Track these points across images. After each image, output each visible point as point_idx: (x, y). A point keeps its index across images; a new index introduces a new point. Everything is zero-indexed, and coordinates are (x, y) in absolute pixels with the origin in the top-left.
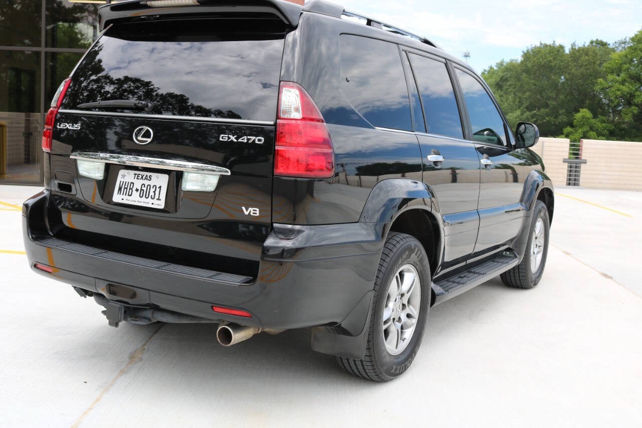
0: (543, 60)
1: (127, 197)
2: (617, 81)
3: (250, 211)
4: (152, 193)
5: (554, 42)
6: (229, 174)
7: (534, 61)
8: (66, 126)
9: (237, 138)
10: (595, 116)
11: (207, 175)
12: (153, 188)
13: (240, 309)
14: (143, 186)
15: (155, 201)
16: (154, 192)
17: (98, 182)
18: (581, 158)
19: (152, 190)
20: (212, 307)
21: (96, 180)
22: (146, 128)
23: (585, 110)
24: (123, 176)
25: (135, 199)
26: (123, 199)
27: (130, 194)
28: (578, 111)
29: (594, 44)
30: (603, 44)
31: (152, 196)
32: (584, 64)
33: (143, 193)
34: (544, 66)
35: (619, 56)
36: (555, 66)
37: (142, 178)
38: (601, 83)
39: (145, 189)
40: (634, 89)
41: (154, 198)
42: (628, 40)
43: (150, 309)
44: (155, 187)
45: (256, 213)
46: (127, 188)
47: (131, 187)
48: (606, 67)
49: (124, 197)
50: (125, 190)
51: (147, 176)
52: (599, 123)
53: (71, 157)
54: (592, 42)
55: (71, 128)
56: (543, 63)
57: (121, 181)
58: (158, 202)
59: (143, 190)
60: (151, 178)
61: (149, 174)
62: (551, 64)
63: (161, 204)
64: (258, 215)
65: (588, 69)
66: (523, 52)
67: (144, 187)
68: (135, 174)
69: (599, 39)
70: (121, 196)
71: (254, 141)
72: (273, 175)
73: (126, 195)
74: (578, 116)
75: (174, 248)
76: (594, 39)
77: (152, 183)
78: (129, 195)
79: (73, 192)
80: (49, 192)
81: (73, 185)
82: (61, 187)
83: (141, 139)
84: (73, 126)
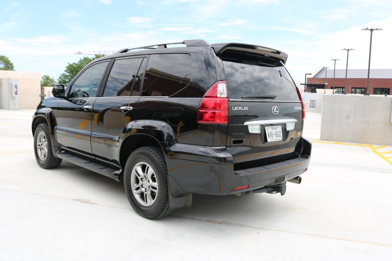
4: (279, 135)
6: (297, 121)
8: (239, 108)
9: (298, 108)
22: (276, 107)
24: (268, 129)
25: (275, 139)
26: (271, 140)
51: (275, 127)
55: (242, 109)
59: (276, 134)
63: (281, 138)
68: (271, 128)
77: (278, 130)
79: (244, 143)
80: (225, 147)
81: (244, 139)
82: (235, 142)
83: (275, 111)
84: (244, 108)
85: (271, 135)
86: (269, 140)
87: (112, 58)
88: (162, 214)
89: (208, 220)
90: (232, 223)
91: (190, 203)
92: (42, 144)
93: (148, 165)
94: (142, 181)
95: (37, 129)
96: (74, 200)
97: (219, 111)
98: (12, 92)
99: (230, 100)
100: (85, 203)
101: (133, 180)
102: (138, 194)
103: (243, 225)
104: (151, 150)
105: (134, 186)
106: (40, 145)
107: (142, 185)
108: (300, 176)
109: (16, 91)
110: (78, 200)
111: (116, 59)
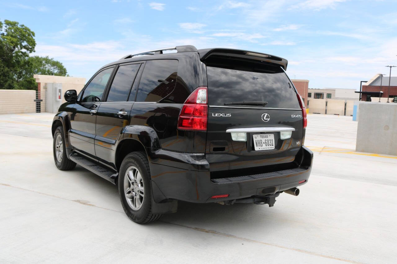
4: (270, 143)
6: (295, 130)
8: (220, 115)
12: (270, 140)
14: (266, 140)
15: (272, 146)
20: (299, 182)
22: (266, 114)
24: (256, 138)
25: (264, 147)
26: (259, 148)
27: (262, 145)
45: (299, 143)
51: (266, 136)
55: (224, 116)
57: (256, 140)
59: (266, 143)
63: (273, 147)
68: (260, 136)
71: (299, 116)
73: (260, 146)
79: (226, 151)
80: (204, 154)
81: (226, 147)
82: (215, 149)
83: (265, 119)
84: (226, 115)
85: (260, 143)
86: (257, 148)
87: (117, 64)
88: (148, 219)
89: (196, 228)
90: (219, 233)
91: (174, 210)
92: (59, 146)
93: (137, 170)
94: (133, 185)
95: (56, 132)
96: (75, 201)
97: (200, 118)
98: (56, 97)
99: (210, 106)
100: (84, 204)
101: (126, 184)
102: (130, 198)
103: (230, 235)
104: (140, 155)
105: (126, 190)
106: (58, 147)
107: (133, 189)
108: (298, 187)
109: (60, 95)
110: (79, 201)
111: (120, 65)
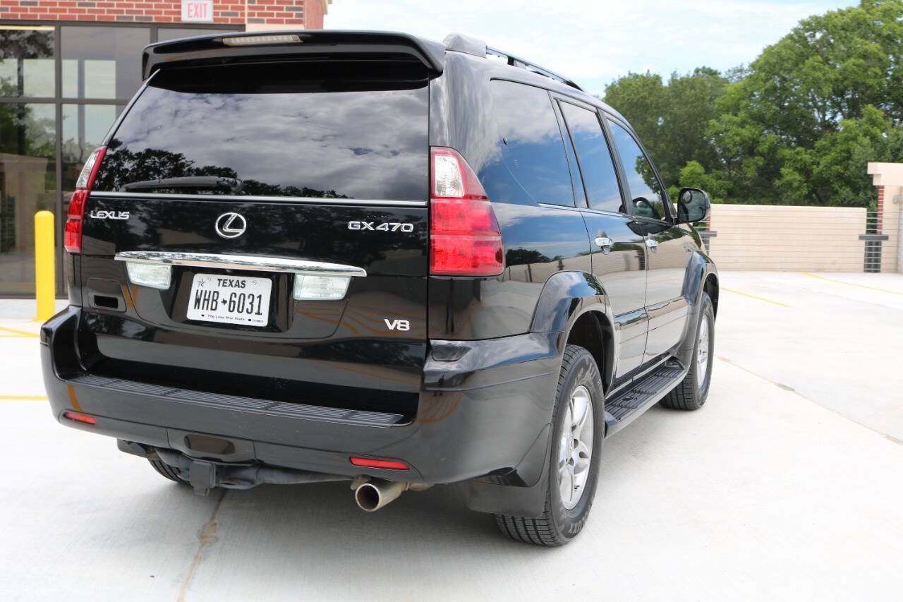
0: (635, 95)
1: (209, 312)
2: (734, 123)
3: (397, 325)
4: (248, 306)
5: (648, 71)
6: (364, 274)
7: (623, 98)
8: (105, 215)
9: (374, 226)
10: (708, 171)
11: (330, 278)
12: (249, 297)
13: (391, 459)
14: (234, 295)
15: (253, 316)
16: (251, 304)
17: (163, 293)
18: (708, 229)
19: (248, 301)
20: (350, 458)
21: (159, 290)
22: (234, 215)
23: (693, 162)
24: (201, 283)
25: (222, 315)
26: (203, 316)
27: (214, 307)
28: (685, 165)
29: (700, 73)
30: (712, 73)
31: (247, 309)
32: (691, 100)
33: (232, 305)
34: (636, 104)
35: (735, 88)
36: (651, 104)
37: (231, 283)
38: (714, 126)
39: (236, 300)
40: (757, 132)
41: (251, 313)
42: (746, 67)
43: (253, 467)
44: (251, 296)
45: (405, 328)
46: (208, 300)
47: (215, 298)
48: (720, 104)
49: (205, 312)
50: (206, 302)
51: (238, 281)
52: (714, 181)
53: (116, 258)
54: (697, 71)
55: (114, 217)
56: (635, 101)
57: (198, 291)
58: (258, 317)
59: (234, 302)
60: (244, 285)
61: (241, 279)
62: (646, 101)
63: (263, 321)
64: (408, 328)
65: (695, 107)
66: (606, 85)
67: (235, 297)
68: (220, 280)
69: (707, 67)
70: (200, 311)
71: (400, 228)
72: (428, 274)
73: (207, 309)
74: (685, 171)
75: (283, 381)
76: (700, 67)
77: (247, 291)
78: (212, 309)
79: (121, 308)
80: (80, 309)
81: (119, 298)
82: (99, 301)
83: (228, 230)
84: (117, 215)
85: (209, 300)
86: (193, 314)
